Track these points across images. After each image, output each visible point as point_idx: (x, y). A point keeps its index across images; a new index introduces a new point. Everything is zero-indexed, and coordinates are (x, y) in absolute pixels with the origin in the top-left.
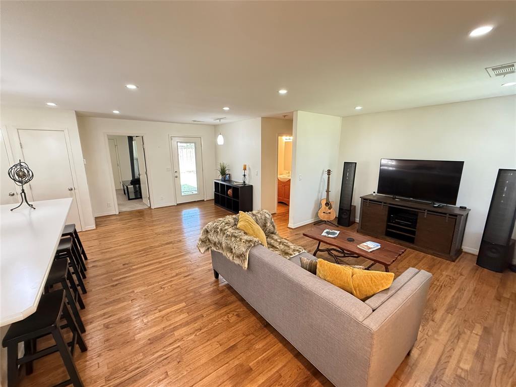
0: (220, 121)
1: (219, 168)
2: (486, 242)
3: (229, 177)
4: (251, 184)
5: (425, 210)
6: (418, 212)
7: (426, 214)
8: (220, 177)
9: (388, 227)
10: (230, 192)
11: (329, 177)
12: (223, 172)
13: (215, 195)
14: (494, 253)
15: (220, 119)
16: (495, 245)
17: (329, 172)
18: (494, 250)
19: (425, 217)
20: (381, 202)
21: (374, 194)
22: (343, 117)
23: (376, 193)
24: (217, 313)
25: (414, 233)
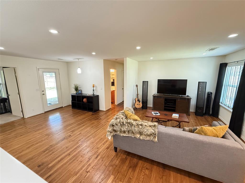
0: (78, 60)
1: (73, 86)
2: (197, 107)
3: (81, 91)
4: (98, 95)
5: (178, 98)
6: (176, 99)
7: (179, 100)
8: (75, 92)
9: (165, 106)
10: (85, 100)
11: (137, 88)
12: (76, 89)
13: (72, 103)
14: (200, 110)
15: (78, 59)
16: (201, 107)
17: (137, 86)
18: (200, 109)
19: (179, 101)
20: (162, 97)
21: (156, 94)
22: (139, 62)
23: (157, 93)
24: (136, 173)
25: (175, 108)
